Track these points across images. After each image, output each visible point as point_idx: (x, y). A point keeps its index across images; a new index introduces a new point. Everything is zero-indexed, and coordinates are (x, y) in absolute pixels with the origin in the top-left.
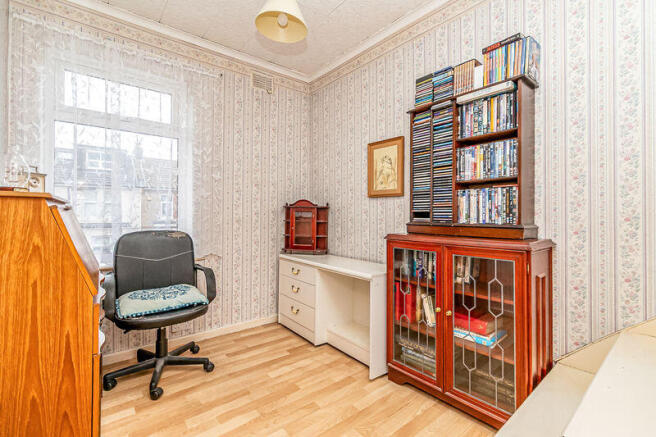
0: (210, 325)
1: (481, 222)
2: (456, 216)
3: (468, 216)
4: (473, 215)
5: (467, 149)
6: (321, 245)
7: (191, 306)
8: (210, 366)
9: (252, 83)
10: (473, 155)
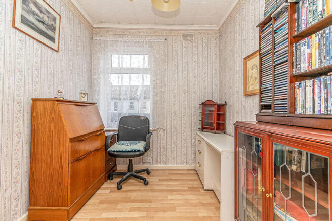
0: (160, 163)
1: (317, 112)
2: (293, 109)
3: (304, 107)
4: (309, 105)
5: (302, 42)
6: (221, 127)
7: (135, 151)
8: (146, 182)
9: (182, 38)
10: (309, 46)
